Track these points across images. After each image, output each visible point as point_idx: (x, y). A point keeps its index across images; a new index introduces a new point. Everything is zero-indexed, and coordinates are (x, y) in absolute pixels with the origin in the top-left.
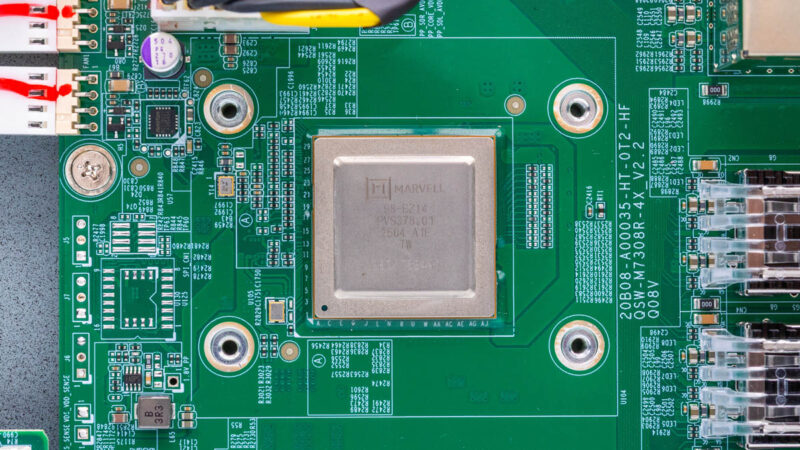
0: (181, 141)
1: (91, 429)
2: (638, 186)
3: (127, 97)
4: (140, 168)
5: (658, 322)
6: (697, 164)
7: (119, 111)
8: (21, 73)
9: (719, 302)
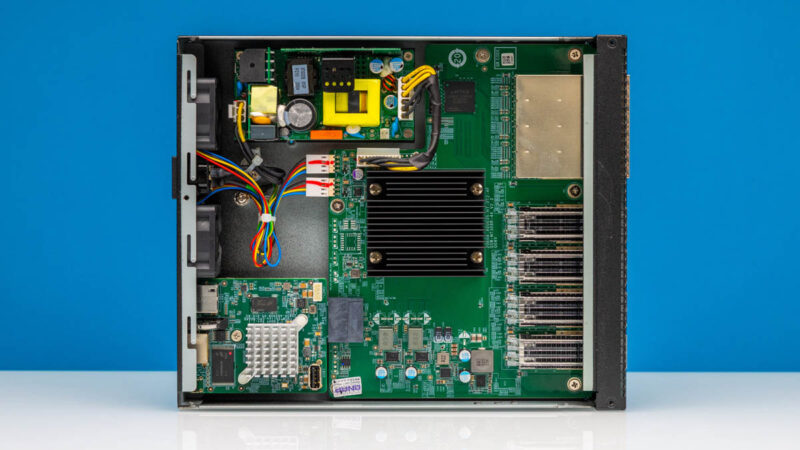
0: (363, 198)
1: (338, 279)
2: (491, 210)
3: (348, 185)
4: (351, 205)
5: (497, 249)
6: (508, 204)
7: (346, 189)
8: (319, 180)
9: (513, 244)
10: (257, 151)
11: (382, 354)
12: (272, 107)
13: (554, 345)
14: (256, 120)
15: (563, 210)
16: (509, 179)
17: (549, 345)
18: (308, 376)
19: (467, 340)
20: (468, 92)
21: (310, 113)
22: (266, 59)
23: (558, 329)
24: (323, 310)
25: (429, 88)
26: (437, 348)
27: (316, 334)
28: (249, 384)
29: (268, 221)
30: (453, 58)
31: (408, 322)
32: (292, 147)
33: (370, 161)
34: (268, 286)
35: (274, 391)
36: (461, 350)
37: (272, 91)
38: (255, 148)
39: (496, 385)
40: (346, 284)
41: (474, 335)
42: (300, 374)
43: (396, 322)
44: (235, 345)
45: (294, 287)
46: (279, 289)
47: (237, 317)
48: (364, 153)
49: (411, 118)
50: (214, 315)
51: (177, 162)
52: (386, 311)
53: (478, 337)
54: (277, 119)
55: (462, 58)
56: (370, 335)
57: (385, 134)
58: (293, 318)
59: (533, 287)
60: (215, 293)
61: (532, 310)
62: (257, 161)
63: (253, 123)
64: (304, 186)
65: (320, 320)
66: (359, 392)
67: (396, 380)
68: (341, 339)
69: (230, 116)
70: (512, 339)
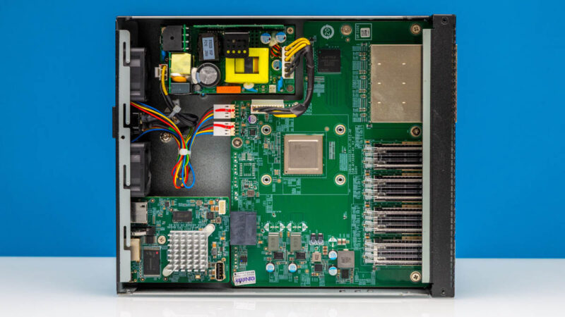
0: (256, 137)
1: (238, 197)
3: (245, 127)
4: (248, 142)
5: (357, 175)
6: (366, 142)
7: (243, 130)
8: (223, 123)
9: (369, 171)
10: (177, 102)
11: (271, 254)
12: (187, 69)
13: (400, 248)
14: (175, 79)
15: (407, 146)
16: (366, 123)
17: (396, 248)
18: (215, 270)
19: (335, 243)
20: (335, 57)
21: (216, 74)
22: (183, 33)
23: (403, 235)
24: (226, 220)
25: (305, 55)
26: (312, 249)
27: (221, 239)
28: (171, 276)
29: (185, 154)
30: (324, 32)
31: (290, 230)
32: (203, 98)
33: (261, 109)
34: (186, 202)
35: (190, 281)
36: (330, 251)
37: (187, 57)
38: (175, 99)
39: (357, 277)
40: (243, 201)
41: (340, 240)
42: (209, 268)
43: (281, 230)
44: (160, 247)
45: (205, 204)
46: (193, 205)
47: (162, 226)
48: (256, 103)
49: (292, 77)
50: (145, 224)
51: (116, 110)
52: (274, 221)
53: (343, 240)
54: (191, 78)
55: (331, 32)
56: (262, 239)
57: (273, 89)
58: (204, 227)
59: (384, 203)
60: (145, 209)
61: (383, 221)
62: (177, 109)
63: (173, 81)
64: (212, 128)
65: (224, 228)
66: (254, 282)
67: (281, 273)
68: (240, 242)
69: (156, 76)
70: (368, 243)
